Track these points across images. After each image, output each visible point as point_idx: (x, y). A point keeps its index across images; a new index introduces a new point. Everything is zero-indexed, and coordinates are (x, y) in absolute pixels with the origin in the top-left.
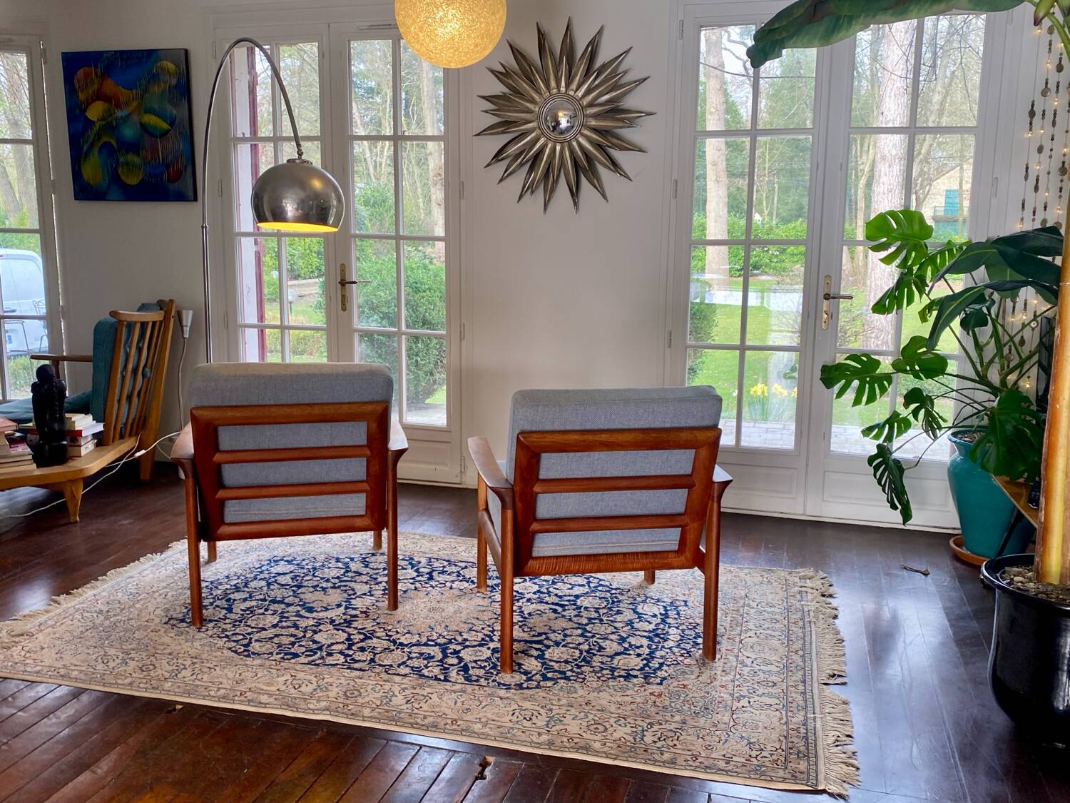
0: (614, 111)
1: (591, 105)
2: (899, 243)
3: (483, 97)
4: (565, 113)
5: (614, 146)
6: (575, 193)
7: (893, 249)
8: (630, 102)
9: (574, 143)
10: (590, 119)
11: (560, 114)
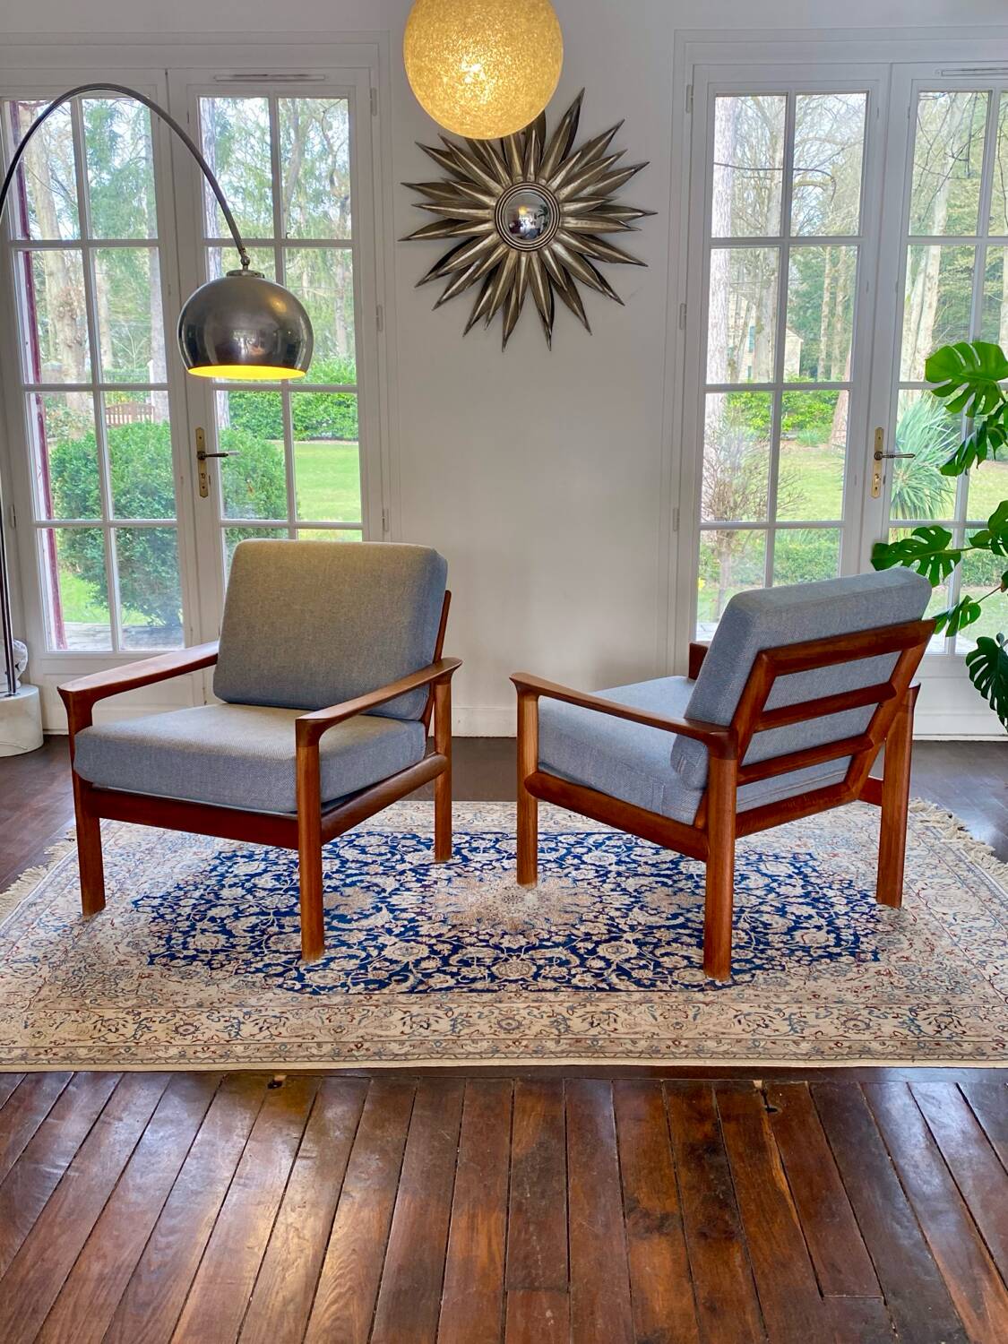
0: (603, 208)
1: (569, 199)
2: (966, 385)
3: (410, 186)
4: (528, 210)
5: (602, 257)
6: (548, 322)
7: (958, 392)
8: (623, 197)
9: (547, 253)
10: (569, 219)
11: (522, 212)
